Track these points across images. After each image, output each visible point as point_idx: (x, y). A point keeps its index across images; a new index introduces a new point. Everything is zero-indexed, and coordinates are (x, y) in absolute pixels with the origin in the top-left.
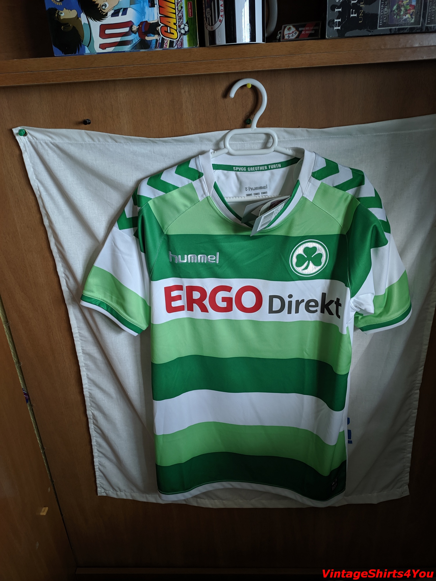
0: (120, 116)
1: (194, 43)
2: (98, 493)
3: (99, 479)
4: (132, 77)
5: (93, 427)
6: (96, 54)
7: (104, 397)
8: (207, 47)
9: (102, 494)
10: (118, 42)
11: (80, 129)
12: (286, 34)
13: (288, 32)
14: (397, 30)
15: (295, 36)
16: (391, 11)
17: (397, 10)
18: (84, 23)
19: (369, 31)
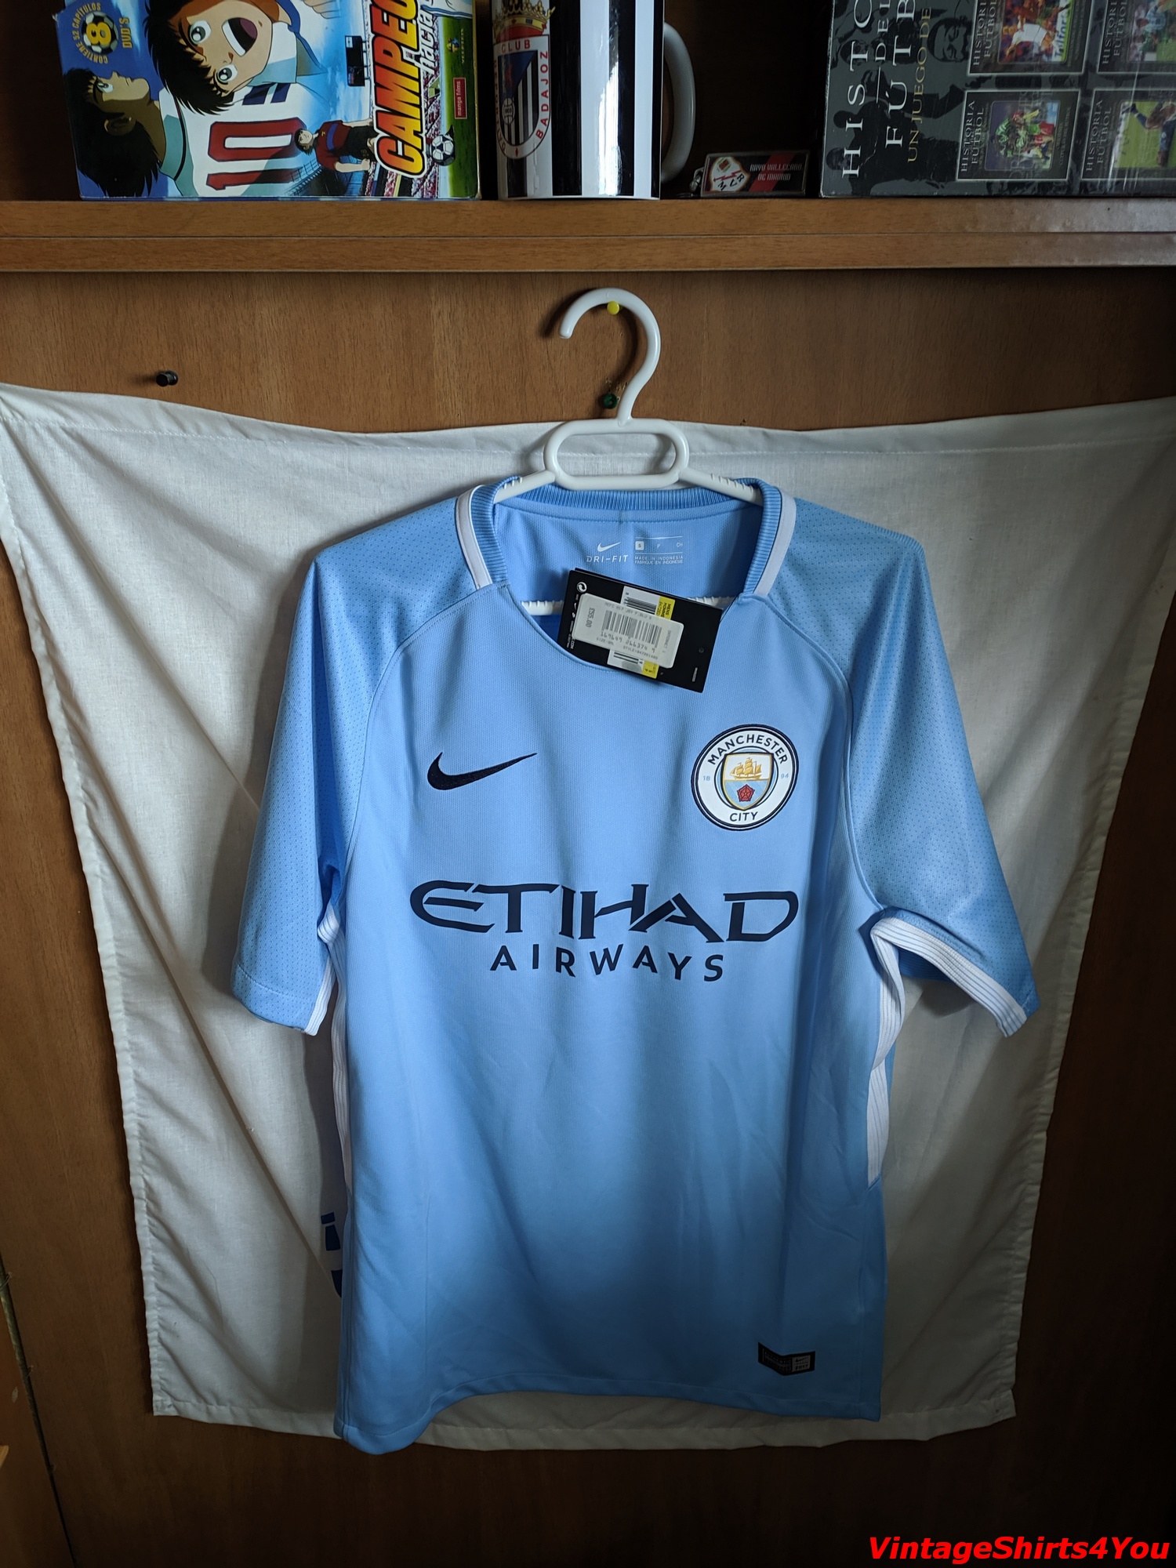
0: (259, 367)
1: (466, 188)
2: (155, 1409)
3: (160, 1370)
4: (294, 268)
5: (146, 1222)
6: (197, 200)
7: (184, 1137)
8: (502, 200)
9: (167, 1409)
10: (260, 173)
11: (146, 396)
12: (715, 180)
13: (721, 174)
14: (1005, 187)
15: (740, 185)
16: (992, 138)
17: (1008, 136)
18: (167, 116)
19: (933, 185)
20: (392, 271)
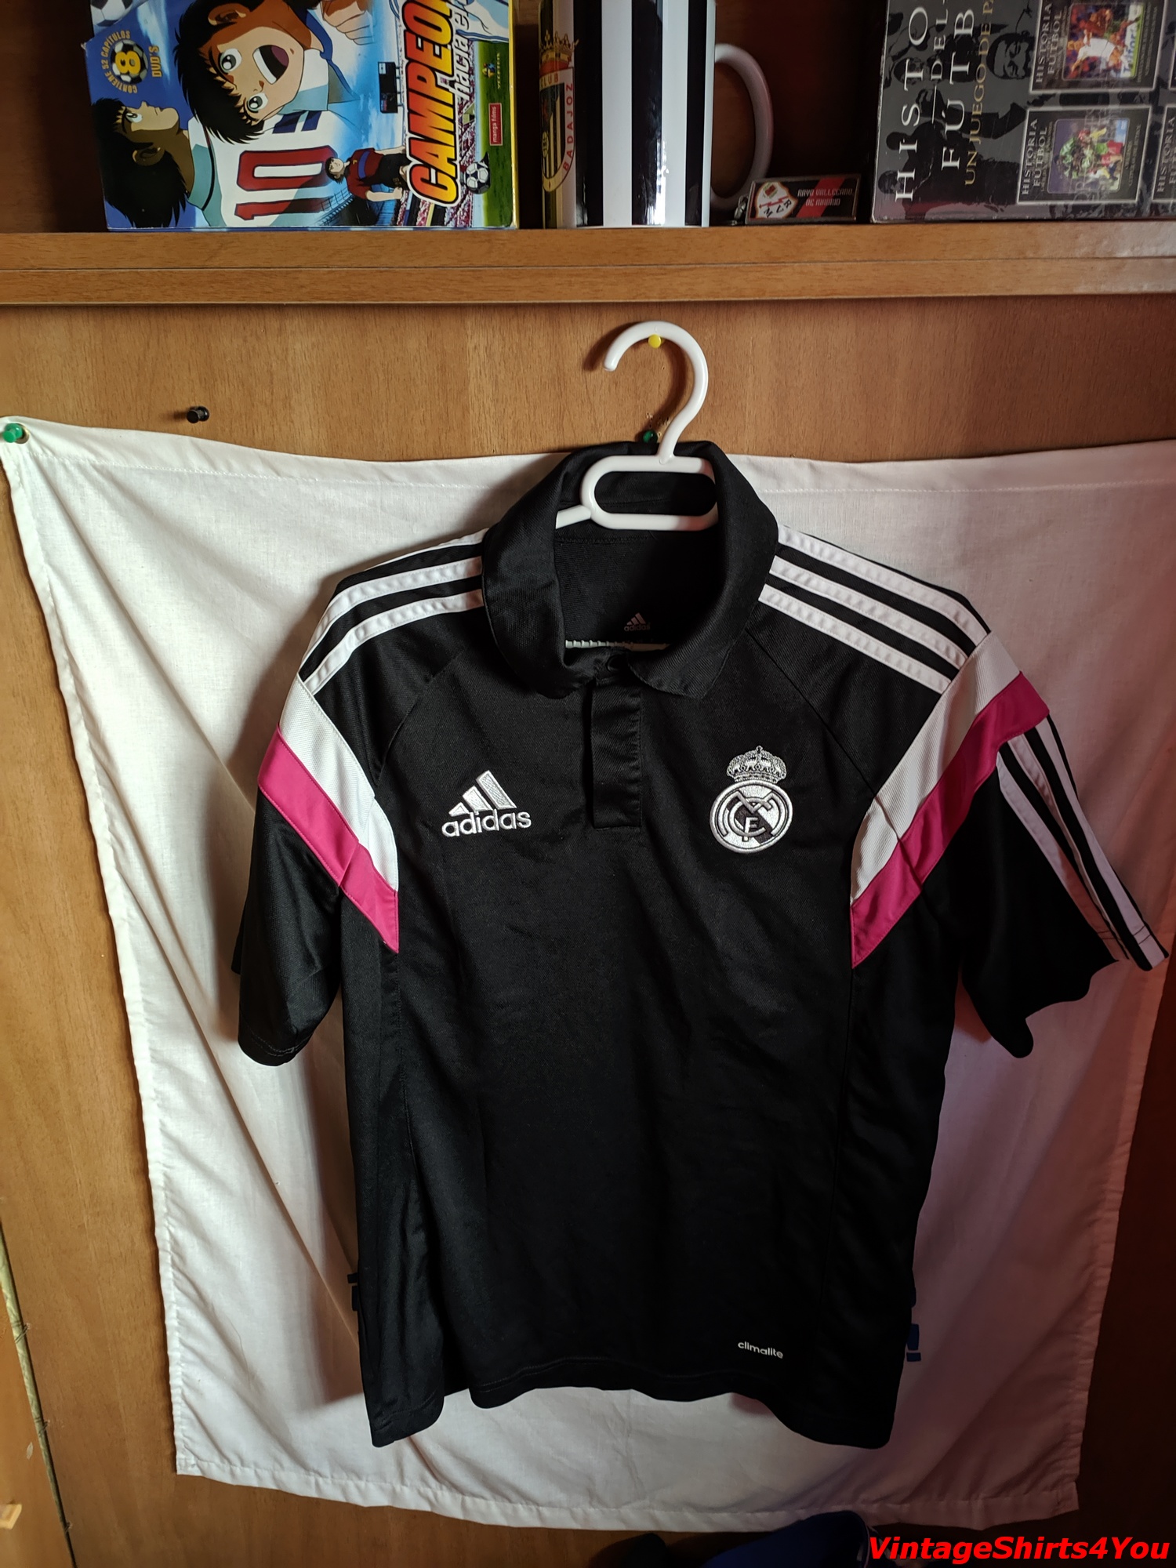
0: (292, 402)
1: (501, 216)
2: (178, 1467)
3: (184, 1427)
5: (171, 1276)
6: (225, 230)
7: (209, 1190)
8: (539, 229)
9: (190, 1469)
10: (289, 203)
11: (177, 432)
12: (760, 207)
13: (767, 200)
14: (1070, 210)
15: (787, 211)
16: (1056, 158)
17: (1073, 156)
18: (197, 146)
19: (992, 208)
20: (423, 302)
